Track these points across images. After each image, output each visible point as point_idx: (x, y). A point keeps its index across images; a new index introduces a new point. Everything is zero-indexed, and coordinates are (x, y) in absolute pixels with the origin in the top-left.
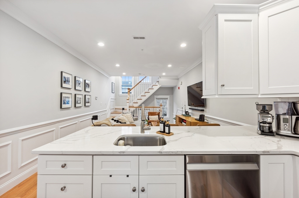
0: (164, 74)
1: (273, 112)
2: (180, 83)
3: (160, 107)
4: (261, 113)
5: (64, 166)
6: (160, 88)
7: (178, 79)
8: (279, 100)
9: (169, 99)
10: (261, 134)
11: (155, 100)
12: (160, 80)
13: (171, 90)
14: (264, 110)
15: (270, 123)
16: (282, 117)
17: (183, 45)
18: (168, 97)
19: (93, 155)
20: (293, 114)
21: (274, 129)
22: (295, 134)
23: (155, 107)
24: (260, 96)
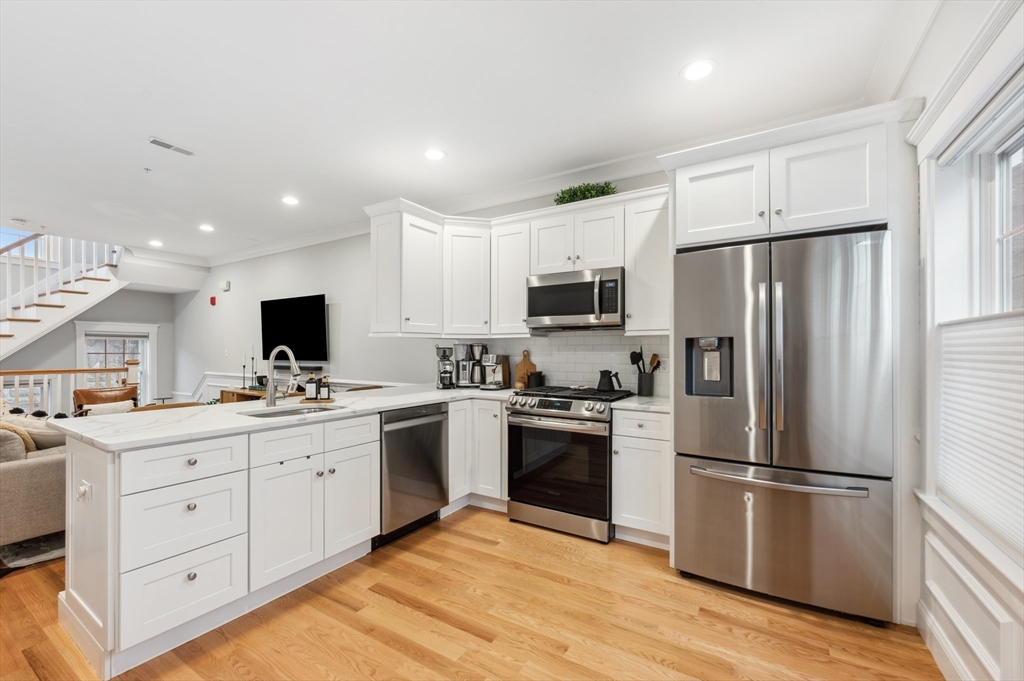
0: (156, 243)
1: (452, 358)
2: (223, 285)
3: (127, 370)
4: (442, 360)
5: (192, 463)
6: (123, 293)
7: (208, 269)
8: (457, 342)
9: (153, 336)
10: (443, 388)
11: (81, 341)
12: (127, 261)
13: (167, 305)
14: (444, 355)
15: (451, 373)
16: (461, 363)
17: (291, 201)
18: (151, 329)
19: (249, 433)
20: (470, 360)
21: (454, 381)
22: (472, 382)
23: (78, 368)
24: (443, 337)
